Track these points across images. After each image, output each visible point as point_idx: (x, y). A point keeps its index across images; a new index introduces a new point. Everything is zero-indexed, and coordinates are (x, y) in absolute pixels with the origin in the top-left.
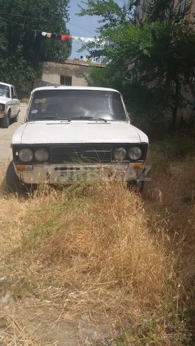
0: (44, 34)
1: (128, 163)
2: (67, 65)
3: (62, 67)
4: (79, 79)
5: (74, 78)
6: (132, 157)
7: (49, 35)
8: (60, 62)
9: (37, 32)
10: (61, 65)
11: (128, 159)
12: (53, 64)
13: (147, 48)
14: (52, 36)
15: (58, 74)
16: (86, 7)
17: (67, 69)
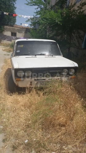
0: (5, 13)
1: (68, 76)
2: (14, 28)
3: (12, 28)
4: (20, 34)
5: (17, 34)
6: (70, 73)
7: (7, 14)
8: (11, 26)
9: (2, 12)
10: (11, 27)
11: (68, 74)
12: (8, 27)
13: (60, 21)
14: (9, 14)
15: (10, 31)
16: (30, 1)
17: (14, 29)
